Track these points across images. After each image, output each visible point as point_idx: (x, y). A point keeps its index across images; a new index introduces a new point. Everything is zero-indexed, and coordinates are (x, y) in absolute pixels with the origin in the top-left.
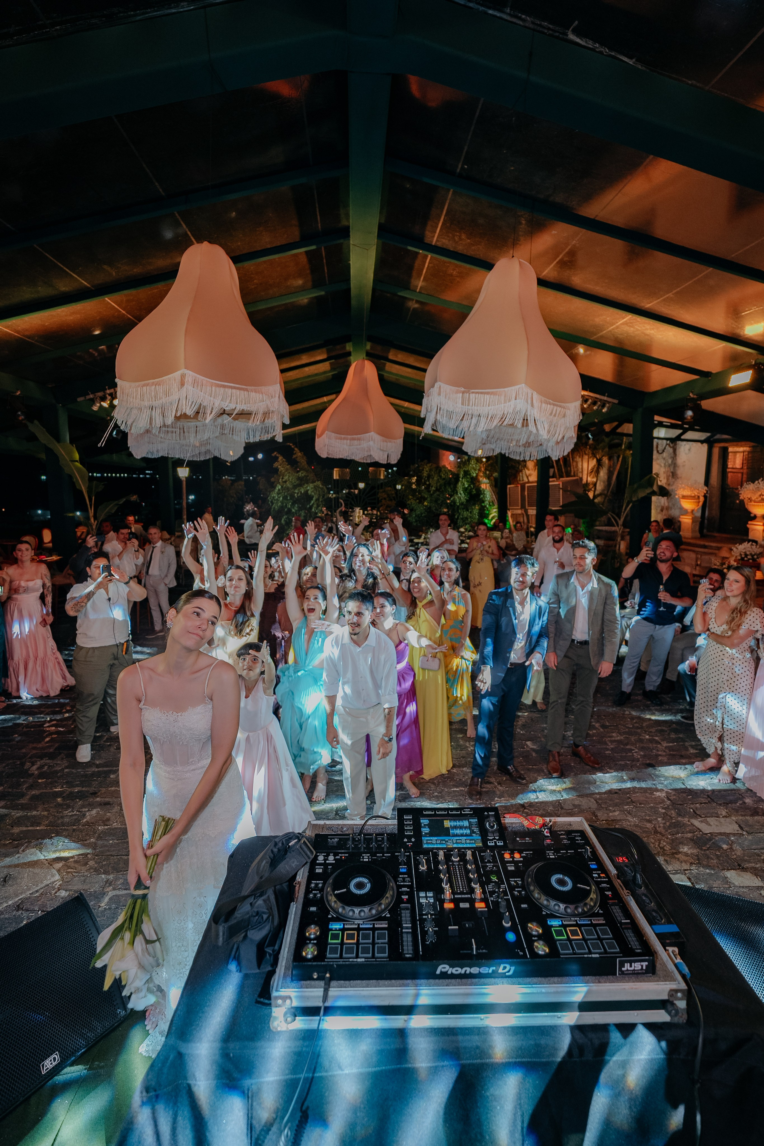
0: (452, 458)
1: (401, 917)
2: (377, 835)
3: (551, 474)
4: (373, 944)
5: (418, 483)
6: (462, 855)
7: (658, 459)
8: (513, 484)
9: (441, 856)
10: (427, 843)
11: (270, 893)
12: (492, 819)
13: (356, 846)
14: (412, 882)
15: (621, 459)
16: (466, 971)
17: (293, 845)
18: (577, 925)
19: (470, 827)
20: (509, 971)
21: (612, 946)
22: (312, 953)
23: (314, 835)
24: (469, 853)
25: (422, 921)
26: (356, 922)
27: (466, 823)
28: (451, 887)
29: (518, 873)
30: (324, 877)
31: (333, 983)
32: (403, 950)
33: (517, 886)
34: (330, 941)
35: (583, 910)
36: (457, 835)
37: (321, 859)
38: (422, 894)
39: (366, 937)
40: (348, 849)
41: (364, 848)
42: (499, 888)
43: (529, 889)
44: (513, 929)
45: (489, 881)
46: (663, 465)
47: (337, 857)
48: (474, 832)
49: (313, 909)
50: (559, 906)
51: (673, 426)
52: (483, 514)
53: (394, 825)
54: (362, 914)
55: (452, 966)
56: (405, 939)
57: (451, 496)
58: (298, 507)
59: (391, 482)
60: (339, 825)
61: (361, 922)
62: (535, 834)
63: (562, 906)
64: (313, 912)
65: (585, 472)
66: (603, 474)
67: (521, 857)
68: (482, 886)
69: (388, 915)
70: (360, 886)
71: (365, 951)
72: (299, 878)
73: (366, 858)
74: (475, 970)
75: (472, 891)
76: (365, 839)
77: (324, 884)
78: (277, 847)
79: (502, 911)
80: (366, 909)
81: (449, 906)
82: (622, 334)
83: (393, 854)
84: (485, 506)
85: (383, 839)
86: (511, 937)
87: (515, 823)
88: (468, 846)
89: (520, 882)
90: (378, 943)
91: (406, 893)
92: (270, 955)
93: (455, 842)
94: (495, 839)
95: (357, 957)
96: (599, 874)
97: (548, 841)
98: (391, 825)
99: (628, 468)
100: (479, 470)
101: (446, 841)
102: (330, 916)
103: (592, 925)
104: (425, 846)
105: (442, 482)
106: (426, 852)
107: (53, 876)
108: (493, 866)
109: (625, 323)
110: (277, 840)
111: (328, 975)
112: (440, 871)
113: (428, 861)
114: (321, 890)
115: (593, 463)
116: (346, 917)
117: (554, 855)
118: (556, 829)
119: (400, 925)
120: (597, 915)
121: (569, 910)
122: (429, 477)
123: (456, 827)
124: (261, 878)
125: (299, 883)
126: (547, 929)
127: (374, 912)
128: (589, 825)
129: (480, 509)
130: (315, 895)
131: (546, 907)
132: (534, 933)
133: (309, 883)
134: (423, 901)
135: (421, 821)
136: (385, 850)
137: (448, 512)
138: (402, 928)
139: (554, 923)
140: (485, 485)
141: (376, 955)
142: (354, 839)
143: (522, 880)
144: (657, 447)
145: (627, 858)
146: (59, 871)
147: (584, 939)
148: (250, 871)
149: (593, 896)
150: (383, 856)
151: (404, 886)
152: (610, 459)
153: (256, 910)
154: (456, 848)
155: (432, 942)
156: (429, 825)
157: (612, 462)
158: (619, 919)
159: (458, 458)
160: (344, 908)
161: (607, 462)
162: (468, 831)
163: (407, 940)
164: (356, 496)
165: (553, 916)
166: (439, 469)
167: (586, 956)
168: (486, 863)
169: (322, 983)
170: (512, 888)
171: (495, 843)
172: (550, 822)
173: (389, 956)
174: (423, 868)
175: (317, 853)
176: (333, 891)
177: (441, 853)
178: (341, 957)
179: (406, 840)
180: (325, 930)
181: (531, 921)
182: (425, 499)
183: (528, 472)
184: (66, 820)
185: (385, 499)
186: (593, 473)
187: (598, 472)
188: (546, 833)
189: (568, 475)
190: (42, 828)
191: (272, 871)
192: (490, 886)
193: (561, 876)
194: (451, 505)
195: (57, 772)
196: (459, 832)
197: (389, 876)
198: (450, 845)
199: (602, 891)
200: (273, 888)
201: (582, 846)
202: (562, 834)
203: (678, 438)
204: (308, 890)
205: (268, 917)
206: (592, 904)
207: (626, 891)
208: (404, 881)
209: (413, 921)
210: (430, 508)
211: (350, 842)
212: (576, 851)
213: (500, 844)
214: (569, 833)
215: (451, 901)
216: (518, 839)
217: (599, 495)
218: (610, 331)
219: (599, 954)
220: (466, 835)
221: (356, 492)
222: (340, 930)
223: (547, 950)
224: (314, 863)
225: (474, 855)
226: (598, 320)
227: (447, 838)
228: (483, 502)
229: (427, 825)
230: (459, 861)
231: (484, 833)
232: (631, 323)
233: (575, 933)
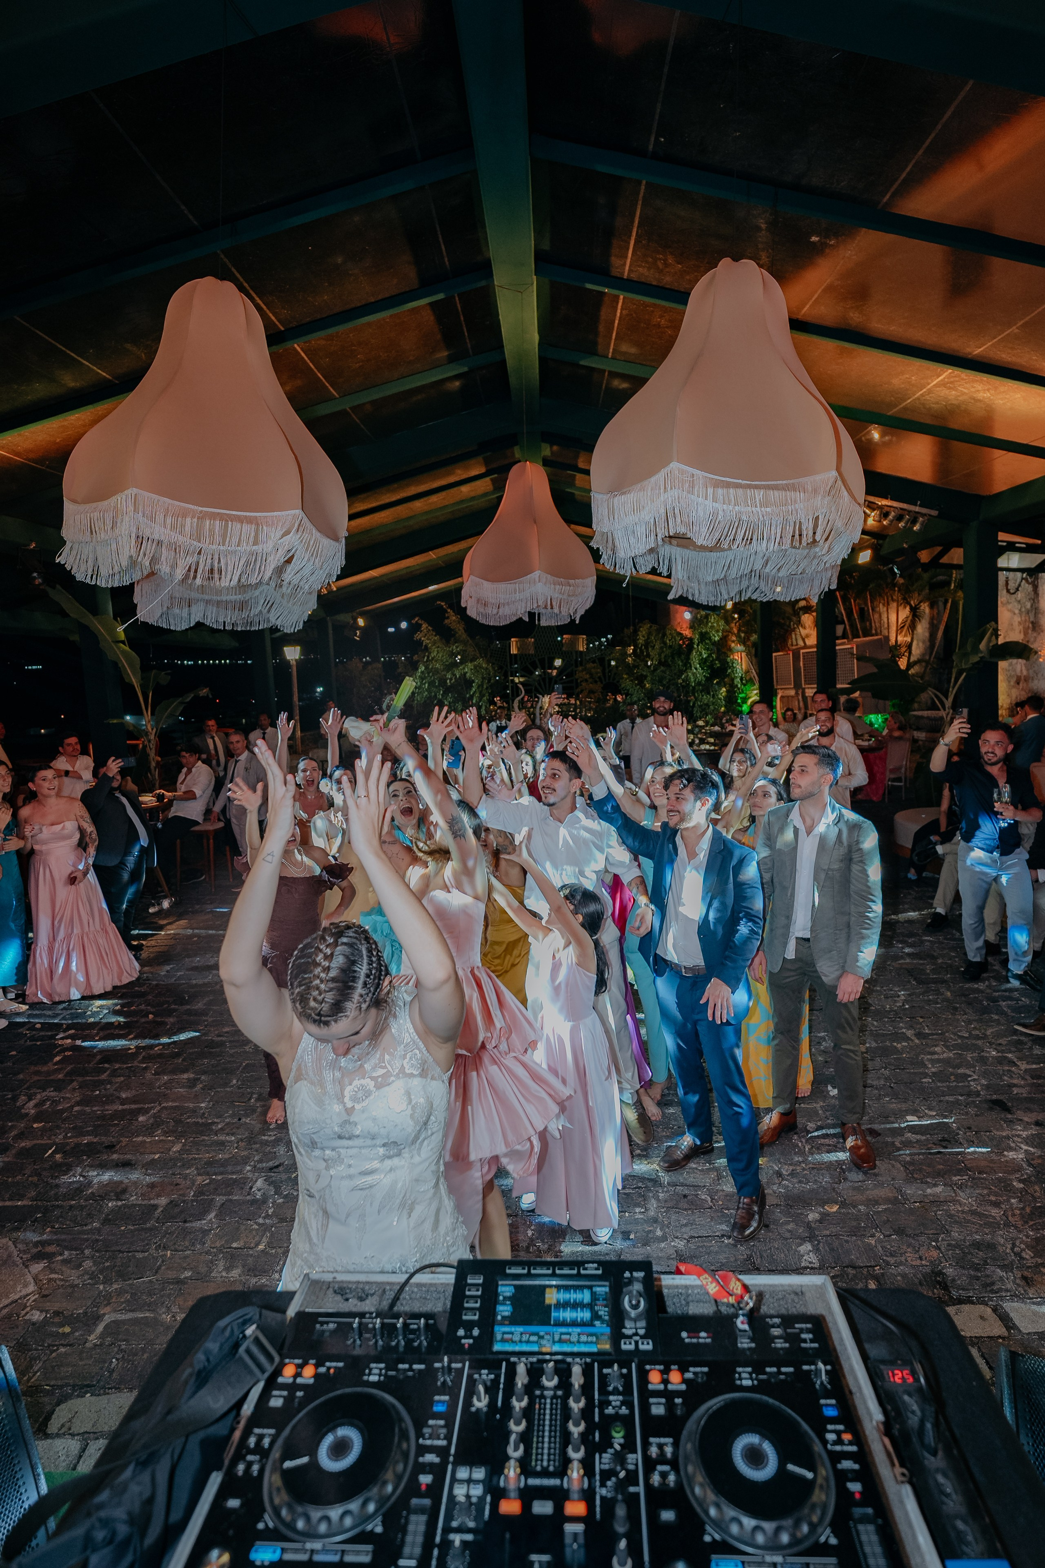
0: (686, 617)
3: (839, 633)
7: (1008, 603)
8: (782, 650)
15: (948, 606)
46: (1017, 611)
51: (1030, 549)
65: (893, 628)
66: (922, 629)
82: (937, 403)
99: (958, 618)
109: (943, 384)
115: (906, 613)
140: (738, 653)
144: (1007, 584)
152: (932, 605)
157: (936, 610)
161: (927, 610)
183: (803, 631)
186: (906, 628)
187: (913, 627)
189: (867, 633)
203: (1041, 568)
217: (916, 663)
218: (918, 399)
226: (897, 382)
232: (951, 383)
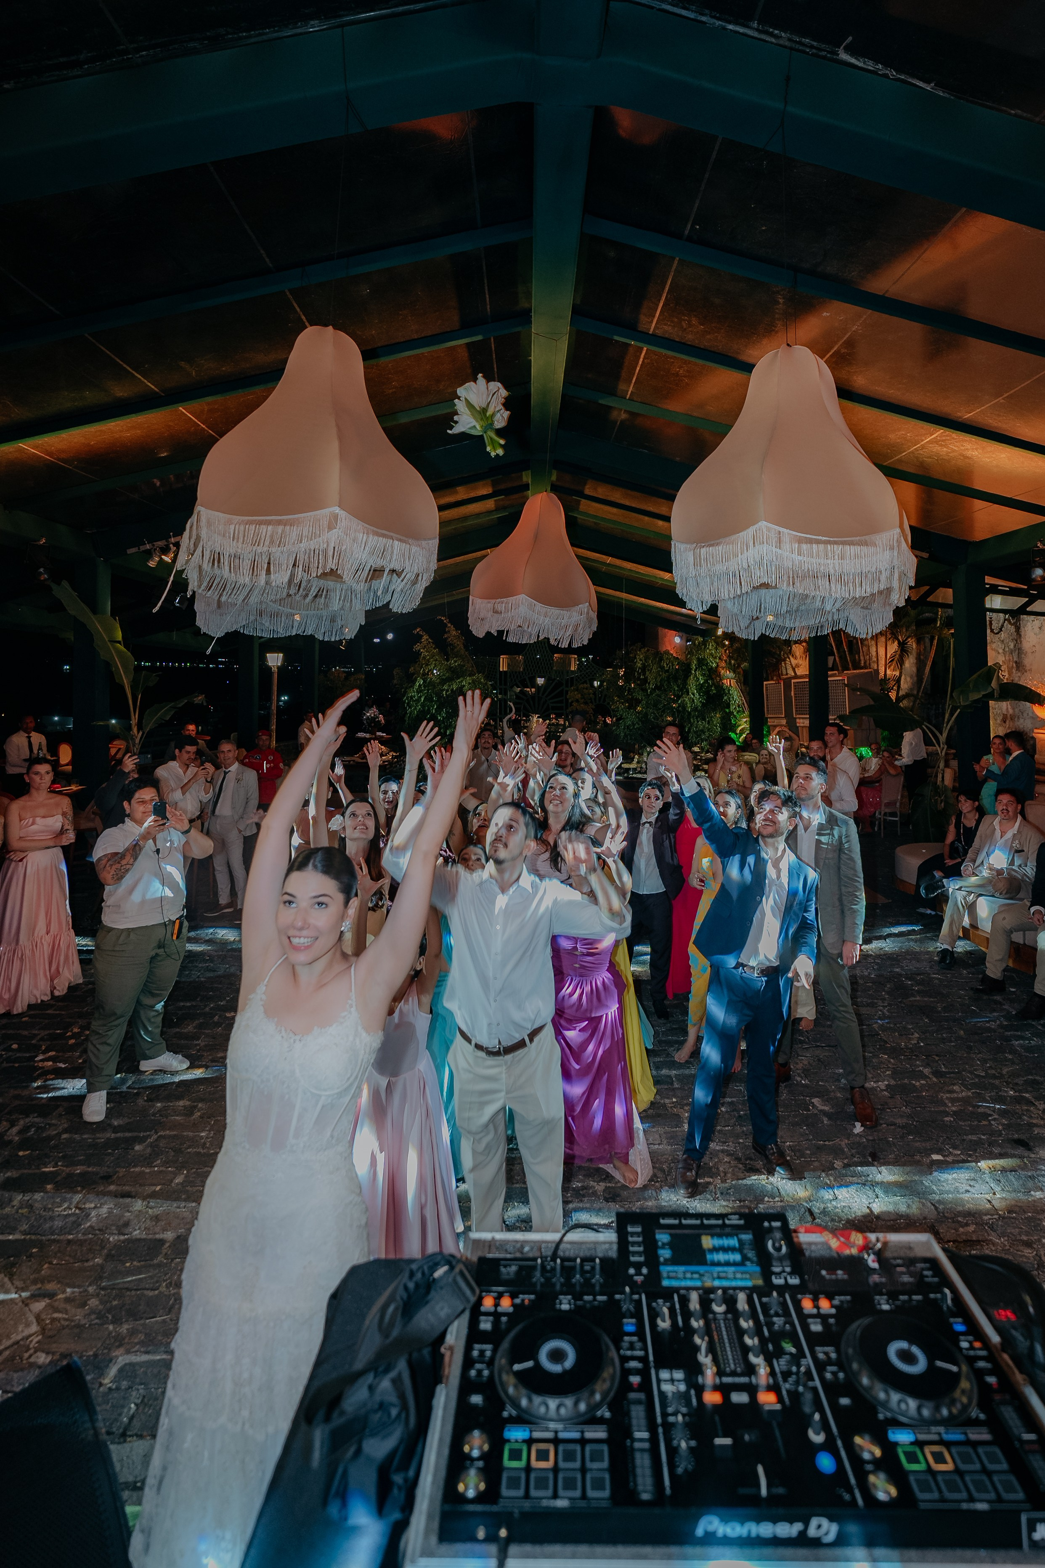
0: (677, 640)
1: (630, 1418)
2: (584, 1260)
3: (830, 665)
4: (584, 1470)
5: (627, 677)
6: (730, 1301)
7: (994, 642)
8: (772, 679)
9: (694, 1304)
10: (669, 1278)
11: (402, 1366)
12: (778, 1235)
13: (548, 1280)
14: (645, 1349)
15: (935, 642)
16: (749, 1532)
17: (441, 1278)
18: (941, 1442)
19: (740, 1250)
20: (827, 1534)
21: (1009, 1489)
22: (477, 1487)
23: (475, 1259)
24: (742, 1297)
25: (668, 1427)
26: (552, 1425)
27: (733, 1242)
28: (715, 1361)
29: (826, 1338)
30: (494, 1337)
31: (513, 1549)
32: (636, 1484)
33: (829, 1362)
34: (507, 1463)
35: (950, 1412)
36: (719, 1264)
37: (488, 1303)
38: (665, 1375)
39: (569, 1456)
40: (535, 1285)
41: (562, 1285)
42: (799, 1366)
43: (850, 1367)
44: (829, 1446)
45: (779, 1352)
46: (1002, 650)
47: (518, 1301)
48: (748, 1259)
49: (476, 1399)
50: (907, 1404)
51: (1013, 592)
52: (728, 725)
53: (611, 1243)
54: (563, 1411)
55: (725, 1520)
56: (638, 1462)
57: (679, 697)
58: (447, 712)
59: (586, 674)
60: (516, 1242)
61: (559, 1426)
62: (854, 1264)
63: (912, 1404)
64: (475, 1407)
65: (882, 662)
66: (910, 663)
67: (832, 1306)
68: (769, 1361)
69: (607, 1415)
70: (557, 1356)
71: (570, 1484)
72: (450, 1339)
73: (565, 1304)
74: (766, 1530)
75: (751, 1370)
76: (563, 1267)
77: (494, 1351)
78: (415, 1279)
79: (807, 1409)
80: (569, 1402)
81: (712, 1398)
82: (928, 457)
83: (611, 1296)
84: (731, 713)
85: (593, 1268)
86: (825, 1463)
87: (816, 1244)
88: (740, 1283)
89: (833, 1356)
90: (591, 1470)
91: (637, 1372)
92: (400, 1488)
93: (715, 1275)
94: (784, 1271)
95: (555, 1496)
96: (970, 1343)
97: (875, 1278)
98: (605, 1243)
99: (948, 655)
100: (720, 658)
101: (702, 1275)
102: (505, 1414)
103: (968, 1442)
104: (666, 1283)
105: (664, 675)
106: (667, 1294)
107: (28, 1325)
108: (785, 1323)
109: (934, 442)
110: (414, 1267)
111: (503, 1533)
112: (691, 1331)
113: (672, 1310)
114: (490, 1363)
115: (893, 647)
116: (533, 1416)
117: (888, 1303)
118: (888, 1254)
119: (628, 1434)
120: (975, 1423)
121: (926, 1413)
122: (644, 668)
123: (715, 1250)
124: (387, 1336)
125: (451, 1349)
126: (889, 1448)
127: (582, 1407)
128: (945, 1250)
129: (722, 718)
130: (479, 1372)
131: (885, 1405)
132: (866, 1456)
133: (468, 1348)
134: (667, 1388)
135: (658, 1236)
136: (597, 1288)
137: (674, 721)
138: (633, 1440)
139: (902, 1437)
140: (729, 679)
141: (591, 1493)
142: (543, 1266)
143: (838, 1351)
144: (991, 623)
145: (1014, 1313)
146: (38, 1318)
147: (957, 1471)
148: (367, 1322)
149: (965, 1384)
150: (595, 1300)
151: (633, 1358)
152: (918, 642)
153: (377, 1398)
154: (719, 1288)
155: (686, 1470)
156: (671, 1245)
157: (922, 647)
158: (1016, 1431)
159: (688, 641)
160: (530, 1400)
161: (914, 646)
162: (737, 1257)
163: (642, 1462)
164: (533, 696)
165: (896, 1423)
166: (659, 656)
167: (965, 1506)
168: (772, 1316)
169: (493, 1549)
170: (821, 1366)
171: (786, 1279)
172: (878, 1240)
173: (613, 1497)
174: (664, 1324)
175: (481, 1292)
176: (512, 1364)
177: (694, 1297)
178: (527, 1496)
179: (632, 1271)
180: (497, 1442)
181: (860, 1433)
182: (638, 702)
183: (794, 662)
184: (58, 1223)
185: (577, 701)
186: (894, 662)
187: (901, 662)
188: (872, 1262)
189: (856, 666)
190: (17, 1236)
191: (405, 1325)
192: (783, 1361)
193: (903, 1345)
194: (678, 711)
195: (50, 1138)
196: (721, 1257)
197: (607, 1339)
198: (709, 1283)
199: (979, 1375)
200: (406, 1356)
201: (938, 1288)
202: (899, 1266)
203: (1022, 610)
204: (468, 1362)
205: (399, 1415)
206: (965, 1400)
207: (1019, 1377)
208: (632, 1347)
209: (652, 1427)
210: (646, 714)
211: (538, 1274)
212: (926, 1297)
213: (794, 1281)
214: (910, 1262)
215: (716, 1388)
216: (824, 1272)
217: (906, 696)
218: (913, 453)
219: (988, 1502)
220: (735, 1264)
221: (533, 690)
222: (524, 1441)
223: (894, 1492)
224: (476, 1312)
225: (750, 1301)
227: (702, 1269)
228: (728, 706)
229: (669, 1244)
230: (725, 1313)
231: (765, 1261)
232: (942, 440)
233: (939, 1458)
